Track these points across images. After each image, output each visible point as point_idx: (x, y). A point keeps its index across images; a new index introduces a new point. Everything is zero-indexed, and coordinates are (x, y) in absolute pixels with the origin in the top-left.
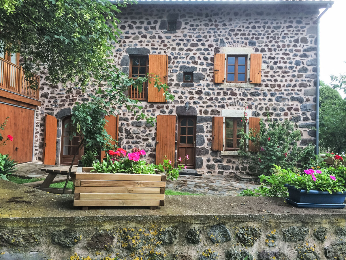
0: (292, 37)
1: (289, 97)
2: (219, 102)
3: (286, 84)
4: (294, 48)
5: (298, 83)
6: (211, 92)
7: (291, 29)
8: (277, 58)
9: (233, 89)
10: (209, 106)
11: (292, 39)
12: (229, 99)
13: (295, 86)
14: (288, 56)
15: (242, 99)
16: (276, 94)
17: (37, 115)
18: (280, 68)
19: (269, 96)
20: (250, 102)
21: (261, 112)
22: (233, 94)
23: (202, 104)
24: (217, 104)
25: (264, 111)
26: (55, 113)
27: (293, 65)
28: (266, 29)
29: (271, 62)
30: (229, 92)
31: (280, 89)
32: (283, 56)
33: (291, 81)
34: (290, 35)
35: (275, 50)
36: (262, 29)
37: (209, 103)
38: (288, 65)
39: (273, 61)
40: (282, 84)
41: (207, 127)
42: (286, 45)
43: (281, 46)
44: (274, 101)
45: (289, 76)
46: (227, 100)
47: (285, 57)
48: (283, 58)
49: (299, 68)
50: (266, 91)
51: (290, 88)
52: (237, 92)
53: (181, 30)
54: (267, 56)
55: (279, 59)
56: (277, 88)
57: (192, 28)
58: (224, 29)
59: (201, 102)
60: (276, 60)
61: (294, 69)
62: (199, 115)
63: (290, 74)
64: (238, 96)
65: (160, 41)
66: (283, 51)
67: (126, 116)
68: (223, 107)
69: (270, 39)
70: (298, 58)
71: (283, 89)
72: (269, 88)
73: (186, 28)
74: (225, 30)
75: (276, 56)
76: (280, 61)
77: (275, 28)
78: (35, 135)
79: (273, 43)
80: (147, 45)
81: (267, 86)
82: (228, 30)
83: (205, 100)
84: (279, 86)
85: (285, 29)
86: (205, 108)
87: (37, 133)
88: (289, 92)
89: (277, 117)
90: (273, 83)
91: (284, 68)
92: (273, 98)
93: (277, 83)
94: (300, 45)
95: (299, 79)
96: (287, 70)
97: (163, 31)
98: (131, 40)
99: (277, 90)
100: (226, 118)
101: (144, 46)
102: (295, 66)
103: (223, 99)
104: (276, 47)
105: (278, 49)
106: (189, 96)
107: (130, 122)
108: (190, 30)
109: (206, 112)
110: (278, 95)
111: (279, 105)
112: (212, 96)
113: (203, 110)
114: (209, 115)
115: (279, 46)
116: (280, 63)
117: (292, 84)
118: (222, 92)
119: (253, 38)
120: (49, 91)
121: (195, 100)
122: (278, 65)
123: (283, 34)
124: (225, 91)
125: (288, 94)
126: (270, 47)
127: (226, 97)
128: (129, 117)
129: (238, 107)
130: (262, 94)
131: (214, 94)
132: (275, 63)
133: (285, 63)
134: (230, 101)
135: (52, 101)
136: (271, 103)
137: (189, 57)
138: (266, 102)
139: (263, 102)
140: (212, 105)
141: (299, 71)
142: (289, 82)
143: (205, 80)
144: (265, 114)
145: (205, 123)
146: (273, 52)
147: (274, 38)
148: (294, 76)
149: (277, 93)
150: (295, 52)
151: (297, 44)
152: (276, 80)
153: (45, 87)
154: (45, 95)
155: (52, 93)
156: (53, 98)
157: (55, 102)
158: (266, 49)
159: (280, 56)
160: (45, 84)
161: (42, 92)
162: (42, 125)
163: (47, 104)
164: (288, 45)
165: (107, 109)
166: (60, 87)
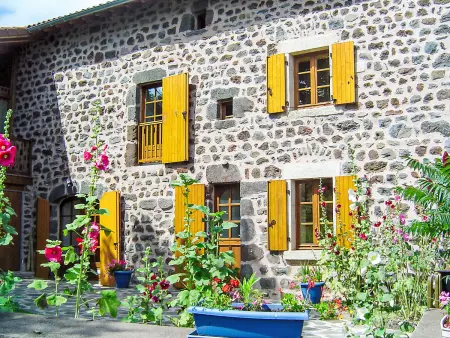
1: (418, 125)
2: (280, 151)
3: (409, 96)
4: (421, 18)
5: (435, 92)
6: (265, 132)
8: (387, 44)
9: (305, 120)
10: (261, 161)
12: (298, 142)
13: (428, 98)
14: (409, 37)
15: (323, 140)
16: (390, 121)
17: (27, 199)
18: (395, 64)
19: (377, 128)
20: (339, 144)
21: (361, 164)
22: (306, 131)
23: (250, 159)
24: (277, 155)
25: (367, 160)
26: (49, 193)
27: (422, 52)
29: (375, 54)
30: (296, 129)
31: (398, 109)
32: (399, 38)
33: (420, 88)
35: (382, 28)
37: (263, 154)
38: (410, 55)
39: (379, 52)
40: (400, 98)
41: (259, 203)
42: (403, 15)
43: (393, 19)
44: (388, 137)
45: (413, 78)
46: (293, 145)
47: (404, 39)
48: (398, 43)
49: (435, 57)
50: (370, 118)
51: (421, 104)
52: (311, 126)
53: (213, 25)
54: (367, 44)
55: (392, 46)
56: (391, 107)
57: (229, 17)
58: (282, 7)
59: (247, 153)
60: (384, 49)
61: (425, 62)
62: (244, 180)
63: (418, 73)
64: (315, 135)
65: (182, 51)
66: (399, 28)
68: (286, 159)
69: (370, 9)
70: (432, 38)
71: (402, 107)
72: (375, 109)
73: (220, 20)
74: (285, 9)
75: (385, 41)
76: (393, 49)
79: (378, 15)
80: (162, 63)
81: (370, 105)
82: (289, 8)
83: (254, 149)
84: (395, 102)
86: (255, 166)
87: (26, 226)
88: (418, 113)
89: (394, 172)
90: (383, 97)
91: (402, 62)
92: (386, 131)
93: (390, 97)
94: (433, 9)
95: (438, 82)
96: (411, 65)
97: (185, 33)
98: (140, 59)
99: (391, 113)
101: (158, 66)
102: (427, 55)
103: (286, 144)
104: (383, 23)
105: (387, 25)
106: (229, 144)
107: (139, 200)
108: (226, 21)
109: (256, 174)
110: (394, 123)
111: (397, 144)
112: (268, 140)
113: (251, 168)
114: (262, 179)
115: (388, 20)
116: (394, 53)
117: (423, 94)
118: (284, 128)
119: (336, 13)
120: (42, 161)
121: (238, 150)
122: (391, 58)
124: (290, 126)
125: (416, 119)
126: (371, 24)
127: (292, 139)
128: (137, 194)
129: (314, 157)
130: (361, 123)
131: (270, 135)
132: (385, 55)
133: (404, 51)
134: (299, 146)
135: (46, 175)
136: (379, 141)
137: (225, 72)
138: (371, 140)
139: (364, 141)
140: (269, 157)
141: (436, 65)
142: (415, 92)
143: (254, 109)
144: (369, 167)
145: (255, 196)
146: (379, 34)
147: (378, 5)
148: (424, 77)
149: (393, 118)
150: (423, 26)
151: (425, 8)
152: (387, 91)
153: (39, 155)
154: (38, 168)
155: (46, 162)
156: (46, 170)
157: (49, 177)
158: (364, 29)
159: (392, 40)
160: (38, 150)
161: (34, 164)
162: (35, 214)
163: (40, 180)
164: (408, 14)
165: (108, 181)
166: (54, 153)
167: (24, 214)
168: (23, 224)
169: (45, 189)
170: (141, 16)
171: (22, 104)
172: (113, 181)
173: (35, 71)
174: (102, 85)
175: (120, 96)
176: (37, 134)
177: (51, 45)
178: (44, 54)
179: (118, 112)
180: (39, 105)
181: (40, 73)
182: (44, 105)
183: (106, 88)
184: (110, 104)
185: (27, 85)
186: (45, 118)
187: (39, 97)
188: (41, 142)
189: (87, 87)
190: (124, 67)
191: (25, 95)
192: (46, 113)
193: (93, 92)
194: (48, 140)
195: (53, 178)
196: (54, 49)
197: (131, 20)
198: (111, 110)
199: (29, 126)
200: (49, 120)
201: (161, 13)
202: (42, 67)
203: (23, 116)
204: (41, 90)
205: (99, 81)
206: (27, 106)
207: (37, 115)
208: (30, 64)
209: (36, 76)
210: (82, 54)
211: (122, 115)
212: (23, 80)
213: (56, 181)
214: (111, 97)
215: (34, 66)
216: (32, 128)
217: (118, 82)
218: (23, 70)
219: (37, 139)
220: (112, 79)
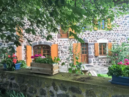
1: (121, 35)
2: (96, 37)
5: (124, 29)
6: (93, 33)
9: (101, 32)
12: (100, 36)
13: (123, 30)
15: (105, 36)
17: (23, 46)
19: (114, 35)
20: (108, 37)
21: (112, 41)
22: (101, 34)
23: (90, 38)
24: (96, 38)
25: (113, 40)
27: (122, 22)
30: (100, 33)
33: (122, 28)
37: (93, 38)
38: (120, 23)
40: (119, 30)
41: (92, 47)
44: (116, 36)
46: (99, 37)
47: (119, 20)
49: (124, 23)
51: (122, 31)
56: (117, 31)
59: (89, 37)
60: (116, 21)
61: (122, 24)
62: (89, 43)
63: (121, 26)
64: (103, 35)
67: (60, 44)
68: (98, 39)
70: (123, 20)
71: (119, 31)
72: (114, 31)
75: (116, 19)
78: (23, 54)
81: (113, 31)
83: (91, 37)
84: (118, 30)
86: (91, 40)
87: (23, 53)
89: (118, 42)
90: (115, 29)
92: (116, 35)
93: (117, 29)
94: (124, 15)
96: (120, 24)
100: (99, 43)
103: (98, 36)
106: (85, 35)
107: (62, 47)
109: (92, 41)
110: (117, 34)
111: (118, 38)
112: (93, 35)
113: (90, 40)
114: (93, 43)
118: (97, 33)
120: (27, 35)
121: (87, 37)
122: (117, 23)
124: (98, 33)
125: (121, 33)
128: (62, 45)
129: (103, 39)
130: (112, 34)
131: (94, 34)
133: (119, 22)
134: (100, 37)
139: (112, 37)
140: (94, 38)
141: (124, 25)
142: (121, 29)
145: (92, 46)
148: (122, 27)
149: (117, 33)
150: (122, 18)
152: (116, 28)
154: (26, 37)
155: (29, 35)
156: (29, 38)
163: (26, 41)
172: (54, 42)
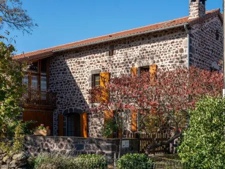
0: (174, 50)
4: (176, 57)
7: (174, 44)
11: (174, 51)
17: (55, 114)
26: (63, 112)
28: (160, 47)
29: (162, 69)
32: (169, 64)
34: (173, 48)
35: (165, 60)
36: (157, 47)
43: (168, 57)
47: (171, 64)
48: (169, 65)
53: (116, 55)
54: (160, 65)
55: (167, 66)
57: (121, 52)
60: (165, 67)
65: (106, 63)
66: (169, 60)
69: (162, 53)
70: (178, 64)
73: (118, 53)
75: (165, 64)
77: (164, 45)
79: (163, 55)
85: (170, 45)
97: (107, 57)
98: (93, 65)
101: (99, 68)
107: (93, 115)
108: (120, 54)
115: (166, 57)
119: (152, 54)
120: (60, 100)
123: (169, 49)
126: (162, 58)
132: (165, 69)
133: (170, 68)
135: (61, 106)
137: (119, 72)
146: (164, 62)
147: (164, 52)
150: (176, 60)
151: (177, 54)
153: (59, 98)
154: (58, 103)
155: (61, 101)
156: (62, 104)
157: (63, 106)
158: (160, 60)
159: (167, 64)
160: (58, 96)
161: (57, 101)
162: (58, 120)
163: (59, 107)
164: (172, 56)
165: (83, 108)
166: (64, 98)
167: (54, 120)
168: (54, 123)
169: (61, 111)
170: (93, 48)
171: (52, 78)
172: (84, 108)
173: (56, 66)
174: (80, 74)
175: (86, 78)
176: (58, 90)
177: (62, 56)
178: (59, 60)
179: (86, 84)
180: (58, 79)
181: (58, 67)
182: (60, 80)
183: (82, 74)
184: (83, 81)
185: (53, 71)
186: (61, 84)
187: (58, 76)
188: (59, 93)
189: (75, 74)
190: (88, 67)
191: (53, 75)
192: (61, 83)
193: (77, 76)
194: (62, 92)
195: (64, 107)
196: (63, 58)
197: (90, 50)
198: (84, 83)
199: (54, 87)
200: (62, 85)
201: (99, 48)
202: (59, 65)
203: (52, 83)
204: (59, 73)
205: (79, 72)
206: (53, 79)
207: (57, 83)
208: (54, 63)
209: (56, 68)
210: (73, 61)
211: (87, 85)
212: (51, 69)
213: (65, 108)
214: (84, 78)
215: (55, 64)
216: (56, 88)
217: (86, 73)
218: (51, 65)
219: (58, 92)
220: (84, 71)
